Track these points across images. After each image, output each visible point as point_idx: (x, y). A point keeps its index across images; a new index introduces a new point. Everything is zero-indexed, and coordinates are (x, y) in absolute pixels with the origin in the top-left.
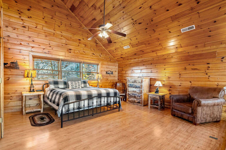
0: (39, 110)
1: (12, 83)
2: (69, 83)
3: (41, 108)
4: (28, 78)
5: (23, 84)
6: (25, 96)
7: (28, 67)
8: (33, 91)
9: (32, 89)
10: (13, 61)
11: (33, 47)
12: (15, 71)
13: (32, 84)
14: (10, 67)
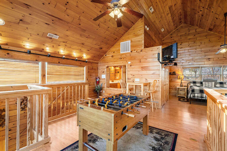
0: (184, 96)
1: (173, 81)
2: (204, 83)
3: (185, 96)
4: (180, 80)
5: (177, 82)
6: (178, 88)
7: (180, 74)
8: (182, 86)
9: (181, 85)
10: (173, 71)
11: (183, 63)
12: (174, 76)
13: (181, 83)
14: (173, 74)
